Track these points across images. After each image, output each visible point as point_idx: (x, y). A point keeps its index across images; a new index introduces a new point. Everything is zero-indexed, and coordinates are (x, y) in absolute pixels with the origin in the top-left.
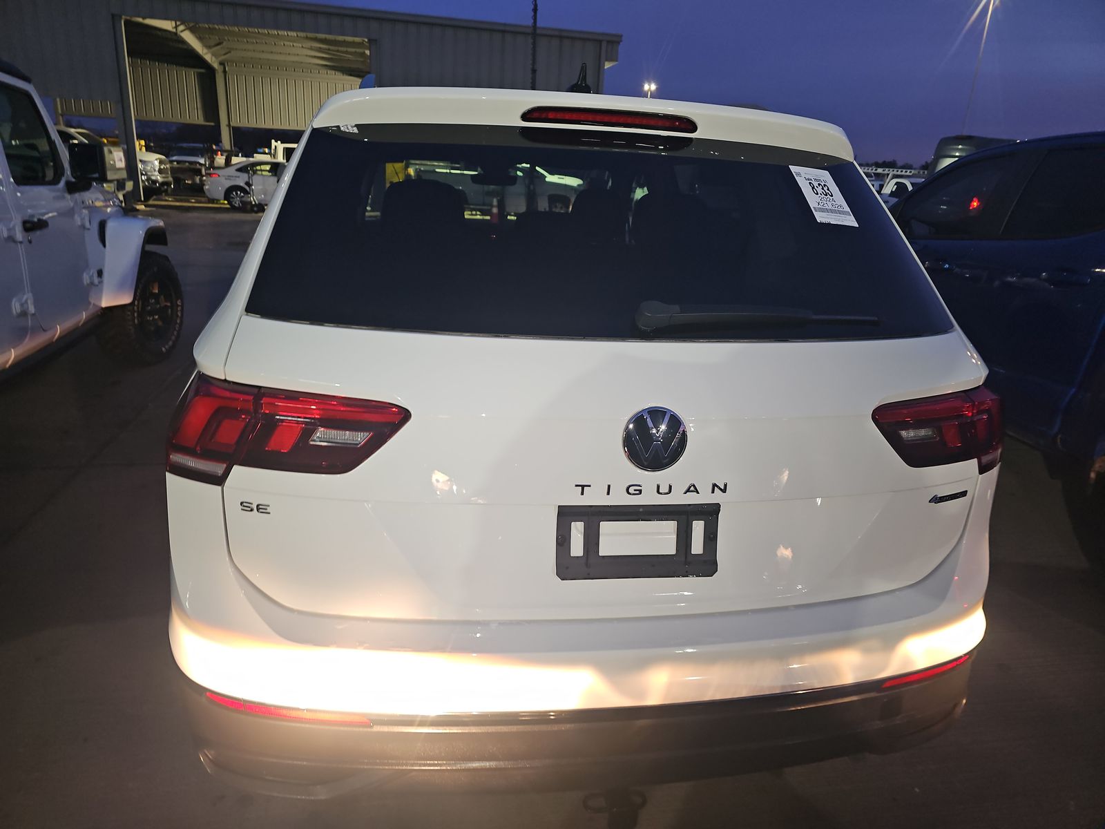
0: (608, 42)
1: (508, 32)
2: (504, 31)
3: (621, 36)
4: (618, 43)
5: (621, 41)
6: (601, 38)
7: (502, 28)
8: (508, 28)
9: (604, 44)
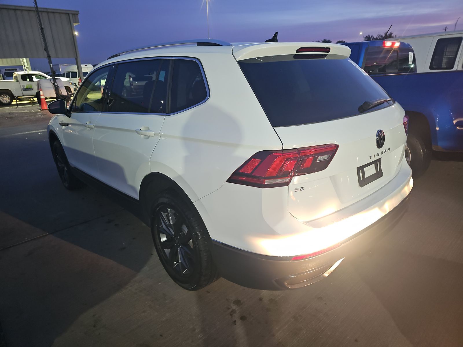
0: (72, 14)
1: (18, 10)
2: (22, 10)
3: (78, 11)
4: (78, 14)
5: (79, 14)
6: (69, 12)
7: (14, 8)
8: (17, 8)
9: (71, 15)
